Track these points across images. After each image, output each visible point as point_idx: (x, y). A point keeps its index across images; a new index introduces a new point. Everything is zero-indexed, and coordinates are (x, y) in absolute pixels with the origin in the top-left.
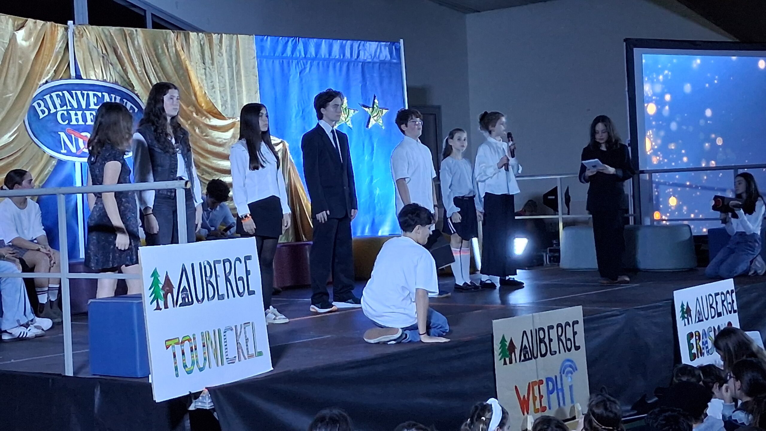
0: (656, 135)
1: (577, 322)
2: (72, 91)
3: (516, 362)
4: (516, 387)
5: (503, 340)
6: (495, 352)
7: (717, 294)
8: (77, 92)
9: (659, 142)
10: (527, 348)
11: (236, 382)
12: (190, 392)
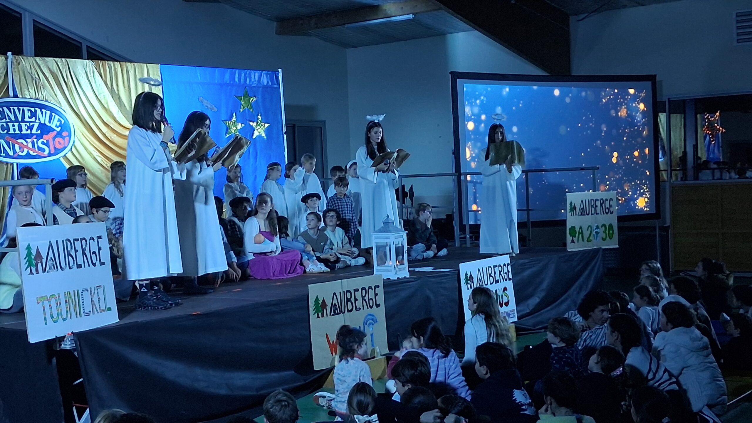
0: (474, 146)
1: (378, 286)
2: (10, 107)
3: (327, 316)
4: (327, 335)
5: (317, 299)
6: (310, 309)
7: (495, 266)
8: (14, 108)
9: (476, 151)
10: (336, 305)
11: (92, 329)
12: (56, 336)
